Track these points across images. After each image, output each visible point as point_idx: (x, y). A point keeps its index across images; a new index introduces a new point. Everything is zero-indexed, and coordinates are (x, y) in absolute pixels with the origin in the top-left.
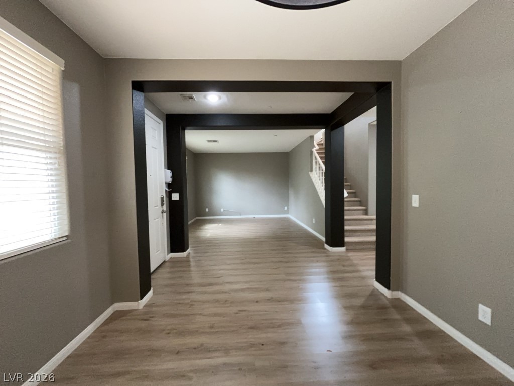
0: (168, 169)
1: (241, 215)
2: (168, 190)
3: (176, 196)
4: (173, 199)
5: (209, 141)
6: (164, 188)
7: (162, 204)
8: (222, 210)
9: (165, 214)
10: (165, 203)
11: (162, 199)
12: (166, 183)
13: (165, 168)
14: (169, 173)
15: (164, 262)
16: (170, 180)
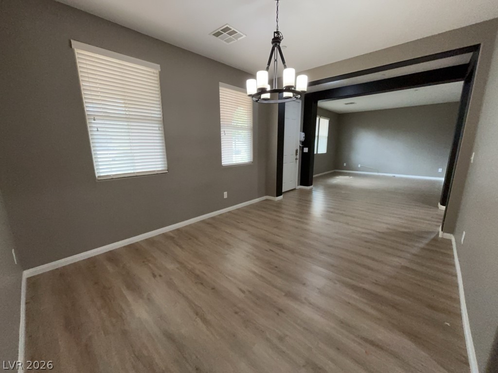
0: (303, 132)
1: (378, 172)
2: (301, 145)
3: (306, 150)
4: (304, 151)
5: (346, 104)
6: (299, 144)
7: (296, 154)
8: (359, 166)
9: (298, 161)
10: (298, 153)
11: (297, 151)
12: (300, 141)
13: (301, 131)
14: (303, 135)
15: (295, 189)
16: (303, 139)
